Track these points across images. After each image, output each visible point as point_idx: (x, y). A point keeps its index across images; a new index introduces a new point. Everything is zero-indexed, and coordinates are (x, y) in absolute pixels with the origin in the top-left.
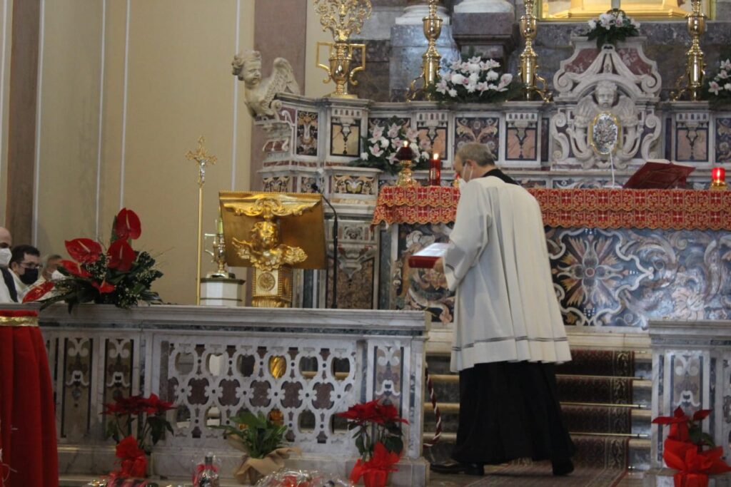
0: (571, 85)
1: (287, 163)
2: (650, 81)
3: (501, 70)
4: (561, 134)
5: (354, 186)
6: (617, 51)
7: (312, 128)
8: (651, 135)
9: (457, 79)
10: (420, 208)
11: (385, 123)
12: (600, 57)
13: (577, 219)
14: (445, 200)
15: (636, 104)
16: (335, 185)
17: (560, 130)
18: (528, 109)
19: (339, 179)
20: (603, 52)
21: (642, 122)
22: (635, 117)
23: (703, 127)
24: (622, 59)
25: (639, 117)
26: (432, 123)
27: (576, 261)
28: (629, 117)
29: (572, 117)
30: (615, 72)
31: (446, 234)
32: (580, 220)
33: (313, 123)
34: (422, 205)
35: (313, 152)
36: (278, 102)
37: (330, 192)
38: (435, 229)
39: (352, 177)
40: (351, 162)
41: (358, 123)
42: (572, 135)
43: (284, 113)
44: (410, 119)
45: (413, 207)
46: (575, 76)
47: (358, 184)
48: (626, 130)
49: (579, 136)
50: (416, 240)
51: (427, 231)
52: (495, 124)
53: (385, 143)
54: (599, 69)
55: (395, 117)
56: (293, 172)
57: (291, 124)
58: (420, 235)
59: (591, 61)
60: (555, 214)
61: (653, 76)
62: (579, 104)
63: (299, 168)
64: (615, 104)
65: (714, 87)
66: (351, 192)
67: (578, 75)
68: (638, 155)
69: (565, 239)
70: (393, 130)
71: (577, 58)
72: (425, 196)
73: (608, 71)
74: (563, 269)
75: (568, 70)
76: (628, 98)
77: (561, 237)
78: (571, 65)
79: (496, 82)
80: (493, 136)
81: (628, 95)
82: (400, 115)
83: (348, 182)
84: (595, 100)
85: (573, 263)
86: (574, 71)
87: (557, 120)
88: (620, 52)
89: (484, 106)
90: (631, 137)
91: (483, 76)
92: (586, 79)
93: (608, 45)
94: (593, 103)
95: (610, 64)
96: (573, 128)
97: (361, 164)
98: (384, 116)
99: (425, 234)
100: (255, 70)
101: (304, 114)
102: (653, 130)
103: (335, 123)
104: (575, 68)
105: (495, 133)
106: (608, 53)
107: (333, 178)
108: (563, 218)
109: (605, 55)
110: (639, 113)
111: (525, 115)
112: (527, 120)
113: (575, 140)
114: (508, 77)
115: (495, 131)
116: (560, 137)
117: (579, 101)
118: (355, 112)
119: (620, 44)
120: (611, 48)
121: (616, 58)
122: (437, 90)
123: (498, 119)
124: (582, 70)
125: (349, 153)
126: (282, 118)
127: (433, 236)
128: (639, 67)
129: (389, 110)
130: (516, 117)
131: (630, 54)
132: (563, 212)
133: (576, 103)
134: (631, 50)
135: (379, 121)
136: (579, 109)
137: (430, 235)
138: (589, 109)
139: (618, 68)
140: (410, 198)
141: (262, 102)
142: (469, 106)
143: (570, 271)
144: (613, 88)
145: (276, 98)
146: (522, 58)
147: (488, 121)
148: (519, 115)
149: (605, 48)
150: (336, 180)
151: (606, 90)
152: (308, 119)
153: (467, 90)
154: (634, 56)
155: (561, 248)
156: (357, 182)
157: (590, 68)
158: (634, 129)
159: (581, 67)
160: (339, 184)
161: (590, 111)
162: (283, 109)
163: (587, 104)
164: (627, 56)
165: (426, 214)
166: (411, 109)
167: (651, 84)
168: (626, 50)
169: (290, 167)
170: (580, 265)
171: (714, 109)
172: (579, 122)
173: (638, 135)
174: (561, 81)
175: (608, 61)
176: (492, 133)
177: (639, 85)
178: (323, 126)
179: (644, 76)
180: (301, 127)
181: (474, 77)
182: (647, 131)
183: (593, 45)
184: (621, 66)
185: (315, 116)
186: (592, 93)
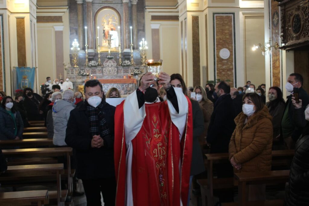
1: (70, 76)
3: (96, 62)
5: (79, 78)
6: (111, 60)
9: (91, 64)
11: (82, 70)
17: (105, 70)
23: (122, 69)
26: (88, 70)
28: (113, 69)
30: (111, 63)
35: (73, 74)
41: (78, 70)
46: (106, 64)
48: (113, 70)
49: (107, 71)
53: (82, 72)
54: (109, 62)
57: (70, 70)
64: (111, 67)
70: (83, 71)
79: (96, 64)
80: (96, 71)
81: (113, 66)
82: (84, 68)
84: (109, 66)
87: (104, 69)
89: (95, 67)
90: (113, 71)
91: (94, 64)
92: (108, 64)
97: (79, 75)
101: (72, 69)
103: (76, 70)
104: (106, 62)
114: (97, 63)
122: (88, 65)
128: (114, 62)
130: (99, 68)
133: (106, 67)
138: (108, 68)
142: (93, 67)
146: (99, 61)
147: (95, 69)
151: (110, 65)
166: (85, 68)
167: (115, 64)
169: (71, 76)
171: (123, 67)
174: (104, 64)
178: (74, 70)
181: (93, 64)
182: (115, 70)
183: (108, 60)
184: (112, 62)
185: (73, 69)
186: (108, 66)
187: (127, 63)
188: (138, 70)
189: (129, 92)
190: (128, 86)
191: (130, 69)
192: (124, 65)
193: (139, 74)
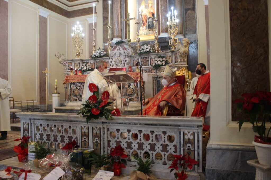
0: (112, 53)
2: (126, 51)
4: (111, 63)
6: (120, 46)
7: (71, 65)
8: (126, 62)
9: (95, 54)
12: (117, 47)
15: (123, 56)
17: (111, 62)
18: (107, 58)
20: (118, 46)
21: (125, 59)
22: (123, 58)
23: (138, 59)
25: (124, 58)
26: (92, 62)
29: (113, 59)
33: (71, 64)
36: (63, 61)
38: (75, 83)
41: (79, 63)
43: (65, 63)
48: (122, 61)
49: (114, 63)
50: (72, 85)
54: (117, 50)
55: (87, 62)
56: (67, 73)
57: (67, 64)
61: (127, 50)
63: (68, 72)
64: (120, 56)
68: (124, 66)
70: (84, 64)
71: (114, 48)
79: (102, 54)
81: (122, 54)
86: (113, 50)
87: (110, 60)
89: (101, 58)
91: (100, 53)
92: (115, 52)
96: (113, 61)
99: (74, 84)
100: (58, 55)
101: (69, 62)
102: (127, 61)
103: (75, 64)
111: (107, 60)
114: (105, 53)
119: (121, 45)
121: (120, 47)
126: (64, 63)
128: (124, 49)
129: (86, 60)
133: (113, 57)
139: (120, 49)
141: (60, 61)
142: (98, 59)
144: (119, 53)
145: (63, 60)
152: (70, 63)
153: (96, 56)
154: (124, 47)
157: (116, 50)
161: (115, 58)
162: (64, 62)
166: (89, 60)
168: (122, 46)
169: (66, 72)
171: (140, 56)
173: (124, 62)
175: (119, 48)
177: (124, 52)
180: (69, 65)
181: (98, 53)
182: (126, 61)
183: (116, 45)
185: (72, 63)
186: (115, 54)
187: (145, 49)
188: (161, 59)
189: (131, 98)
190: (129, 87)
191: (151, 59)
192: (141, 53)
193: (162, 65)
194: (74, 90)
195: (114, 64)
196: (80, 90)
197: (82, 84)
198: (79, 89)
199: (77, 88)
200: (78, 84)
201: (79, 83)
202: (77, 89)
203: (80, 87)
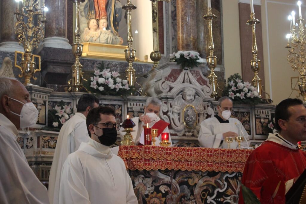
0: (168, 89)
2: (207, 89)
4: (165, 116)
5: (52, 143)
9: (101, 80)
10: (145, 160)
11: (56, 104)
12: (182, 74)
13: (235, 167)
14: (161, 154)
15: (203, 101)
16: (42, 142)
17: (166, 113)
18: (140, 101)
19: (44, 138)
20: (184, 71)
24: (193, 76)
27: (233, 193)
31: (159, 177)
32: (237, 168)
34: (147, 158)
37: (38, 147)
39: (51, 138)
40: (42, 128)
41: (45, 103)
42: (172, 116)
44: (71, 103)
45: (141, 159)
46: (171, 84)
47: (54, 142)
50: (140, 181)
51: (148, 175)
52: (120, 109)
55: (62, 101)
58: (143, 178)
59: (177, 76)
60: (224, 164)
61: (209, 87)
62: (175, 99)
64: (193, 100)
65: (232, 95)
66: (50, 148)
67: (172, 83)
69: (227, 179)
71: (170, 73)
72: (149, 152)
73: (187, 82)
74: (226, 198)
75: (166, 80)
76: (199, 98)
77: (224, 178)
78: (167, 77)
80: (119, 115)
82: (65, 100)
83: (49, 141)
85: (232, 194)
86: (170, 81)
87: (163, 108)
88: (191, 72)
91: (115, 80)
92: (177, 85)
93: (186, 68)
94: (182, 99)
95: (188, 78)
96: (172, 113)
98: (55, 100)
99: (146, 177)
104: (170, 79)
105: (120, 114)
106: (186, 72)
107: (41, 139)
108: (228, 166)
109: (185, 73)
110: (204, 106)
111: (138, 104)
112: (139, 107)
113: (173, 119)
115: (120, 113)
116: (165, 117)
117: (175, 97)
118: (44, 96)
119: (191, 68)
120: (187, 69)
121: (190, 75)
122: (91, 86)
123: (122, 105)
124: (173, 81)
125: (40, 122)
127: (151, 178)
128: (201, 81)
129: (58, 96)
130: (134, 105)
131: (196, 74)
132: (228, 163)
133: (173, 99)
134: (197, 71)
135: (52, 103)
136: (175, 102)
137: (149, 177)
138: (180, 102)
140: (139, 153)
143: (230, 199)
144: (194, 92)
146: (128, 72)
147: (116, 106)
148: (135, 104)
149: (185, 69)
150: (43, 139)
151: (191, 92)
153: (110, 87)
154: (198, 75)
155: (225, 185)
156: (53, 141)
157: (178, 80)
158: (203, 115)
159: (173, 79)
160: (45, 142)
161: (181, 104)
163: (179, 99)
164: (195, 75)
165: (149, 164)
167: (208, 91)
168: (194, 71)
170: (235, 195)
172: (177, 109)
174: (163, 86)
175: (186, 77)
176: (119, 114)
177: (203, 90)
179: (205, 86)
181: (111, 80)
182: (208, 116)
183: (178, 67)
184: (194, 80)
186: (182, 92)
191: (257, 118)
194: (147, 196)
195: (176, 121)
196: (169, 196)
197: (177, 178)
198: (167, 193)
199: (157, 190)
200: (161, 176)
201: (166, 172)
202: (160, 194)
203: (169, 185)
